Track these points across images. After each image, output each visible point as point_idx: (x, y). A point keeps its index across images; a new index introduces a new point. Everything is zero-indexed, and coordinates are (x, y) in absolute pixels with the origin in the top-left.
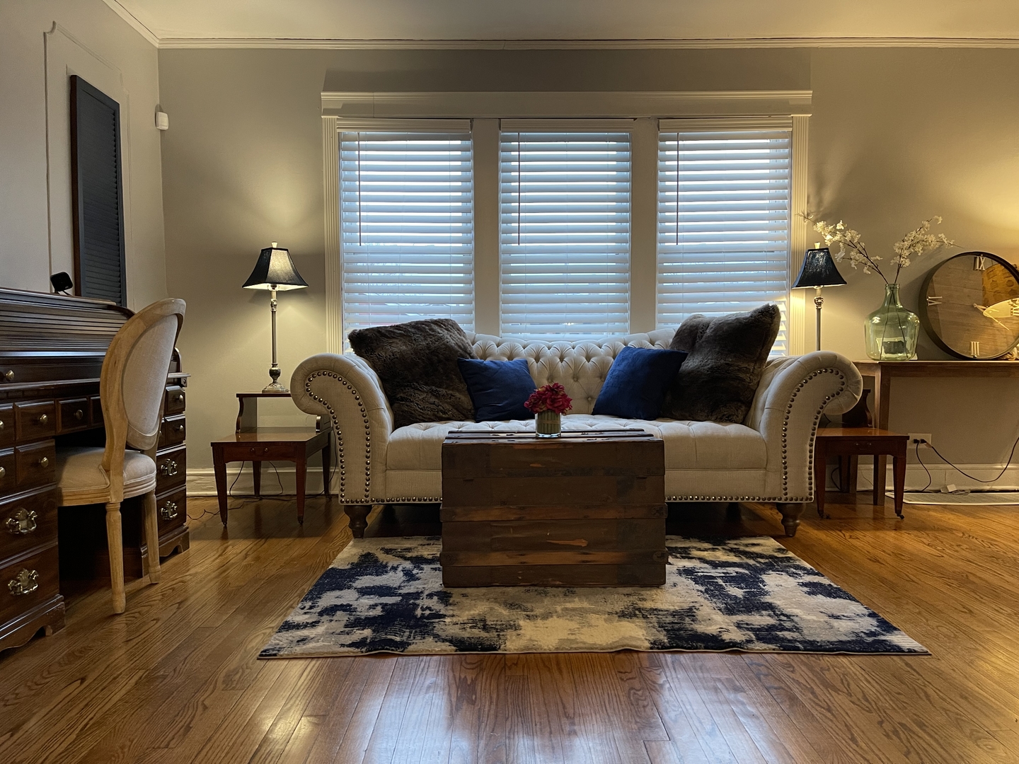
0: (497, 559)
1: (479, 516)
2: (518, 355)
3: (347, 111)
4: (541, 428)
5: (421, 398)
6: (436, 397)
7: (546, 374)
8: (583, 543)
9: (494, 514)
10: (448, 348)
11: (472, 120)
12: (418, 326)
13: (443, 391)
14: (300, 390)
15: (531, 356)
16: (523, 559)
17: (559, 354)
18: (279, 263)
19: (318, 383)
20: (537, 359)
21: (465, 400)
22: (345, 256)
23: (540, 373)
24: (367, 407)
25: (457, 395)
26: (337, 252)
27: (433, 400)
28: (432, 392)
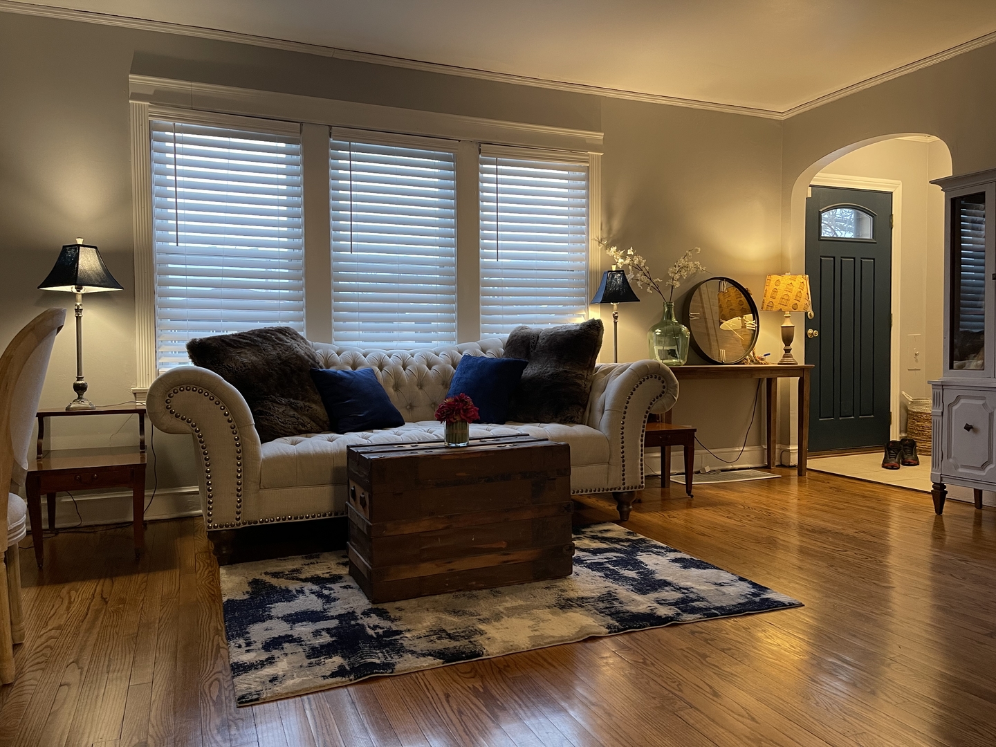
0: (427, 569)
1: (408, 529)
2: (361, 364)
3: (160, 98)
4: (451, 436)
5: (280, 411)
6: (295, 410)
7: (392, 381)
8: (504, 545)
9: (424, 525)
10: (299, 358)
11: (301, 123)
12: (264, 334)
13: (301, 403)
14: (160, 407)
15: (375, 364)
16: (450, 566)
17: (401, 362)
18: (88, 261)
19: (182, 399)
20: (381, 368)
21: (319, 409)
22: (158, 257)
23: (386, 381)
24: (237, 425)
25: (314, 406)
26: (149, 251)
27: (292, 413)
28: (290, 404)
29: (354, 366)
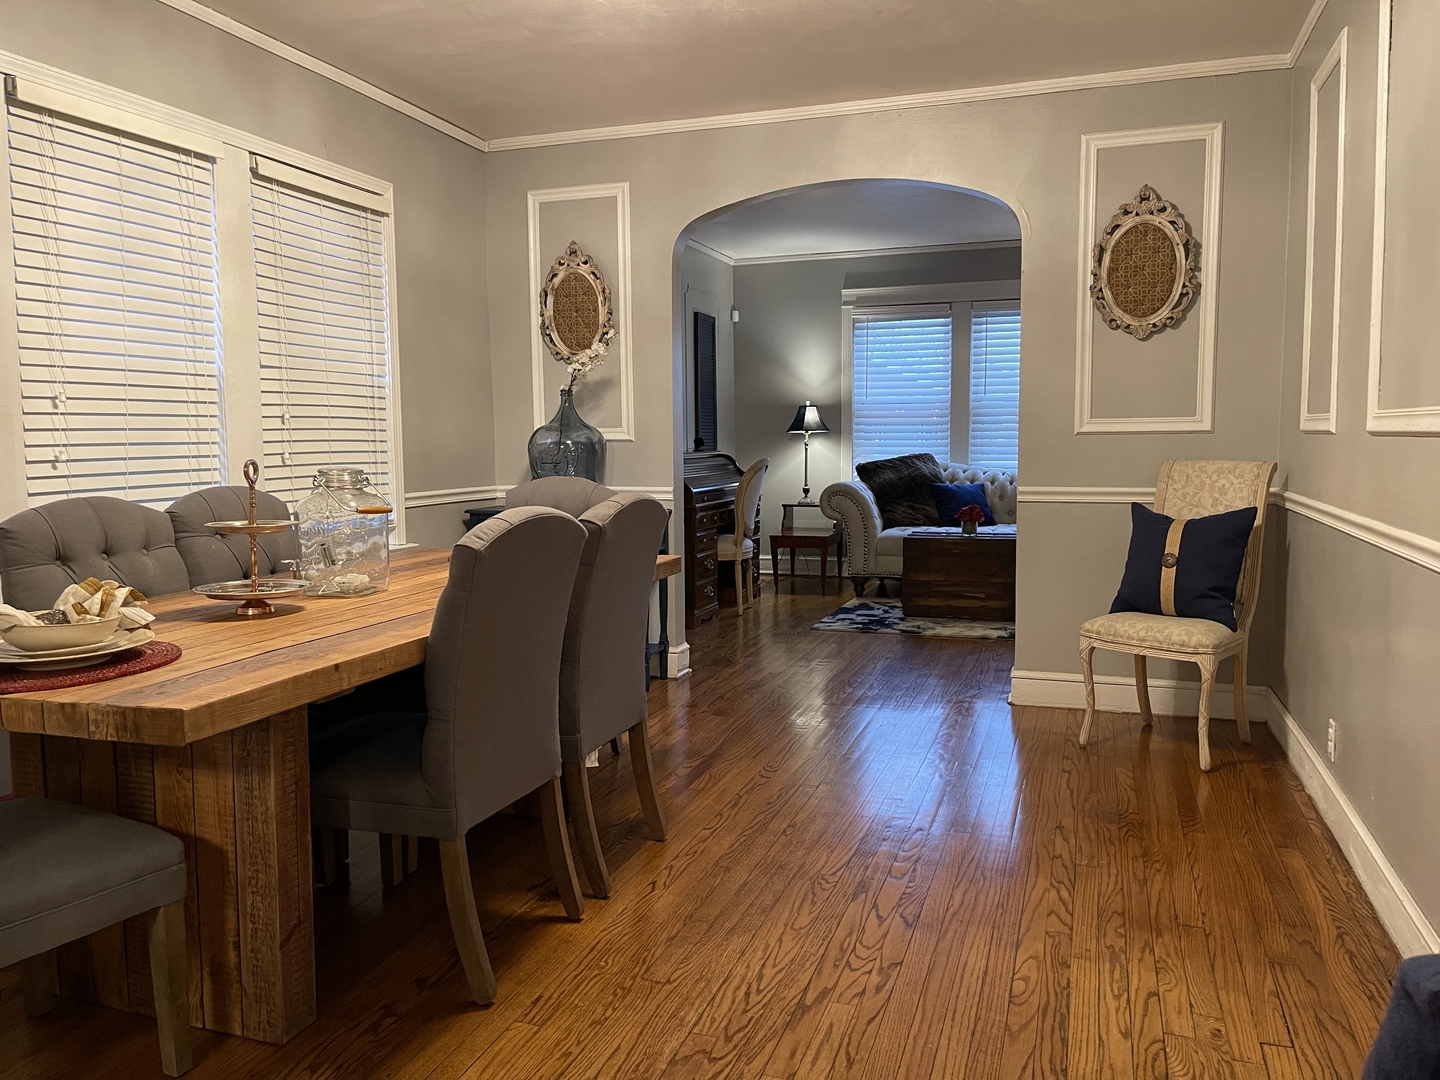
0: (933, 602)
1: (923, 578)
2: (977, 480)
3: (860, 302)
4: (964, 532)
5: (902, 510)
6: (912, 510)
7: (998, 493)
8: (983, 596)
9: (932, 577)
10: (924, 476)
11: (951, 303)
12: (902, 460)
13: (918, 506)
14: (825, 504)
15: (988, 480)
16: (947, 603)
17: (1010, 479)
18: (811, 416)
19: (836, 500)
20: (992, 483)
21: (933, 512)
22: (855, 406)
23: (993, 493)
24: (866, 516)
25: (928, 508)
26: (850, 404)
27: (910, 511)
28: (910, 506)
29: (972, 482)
